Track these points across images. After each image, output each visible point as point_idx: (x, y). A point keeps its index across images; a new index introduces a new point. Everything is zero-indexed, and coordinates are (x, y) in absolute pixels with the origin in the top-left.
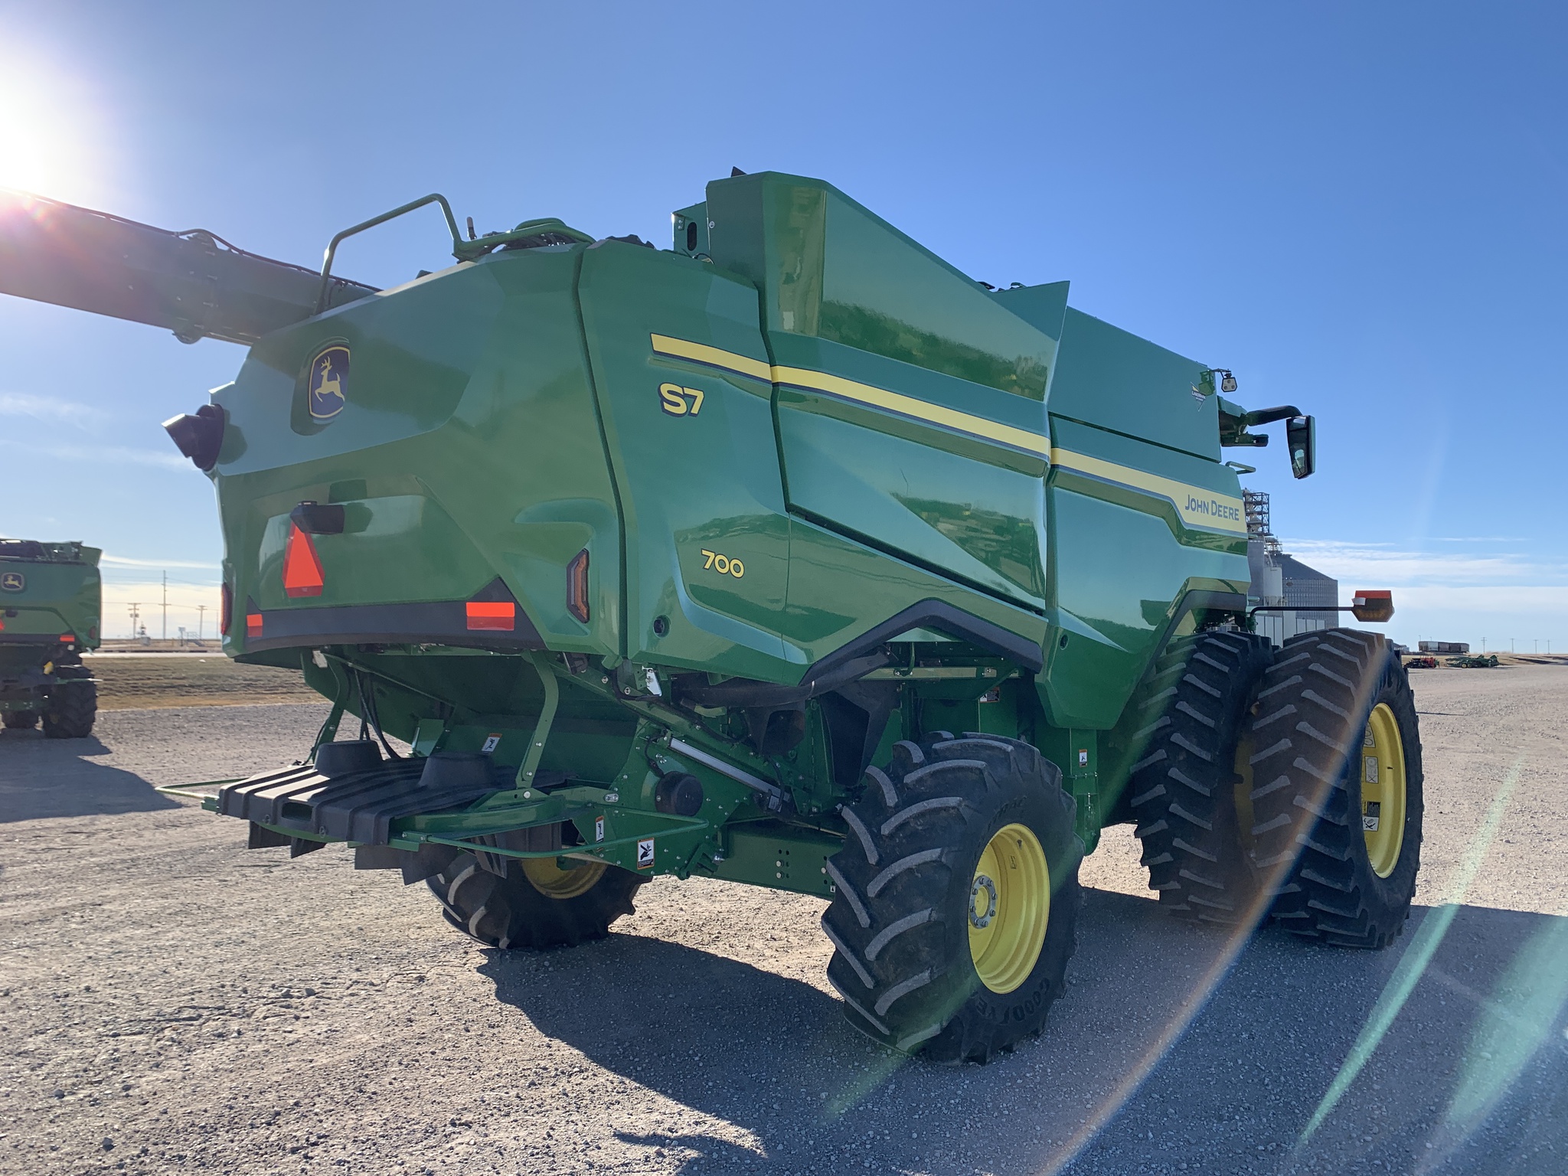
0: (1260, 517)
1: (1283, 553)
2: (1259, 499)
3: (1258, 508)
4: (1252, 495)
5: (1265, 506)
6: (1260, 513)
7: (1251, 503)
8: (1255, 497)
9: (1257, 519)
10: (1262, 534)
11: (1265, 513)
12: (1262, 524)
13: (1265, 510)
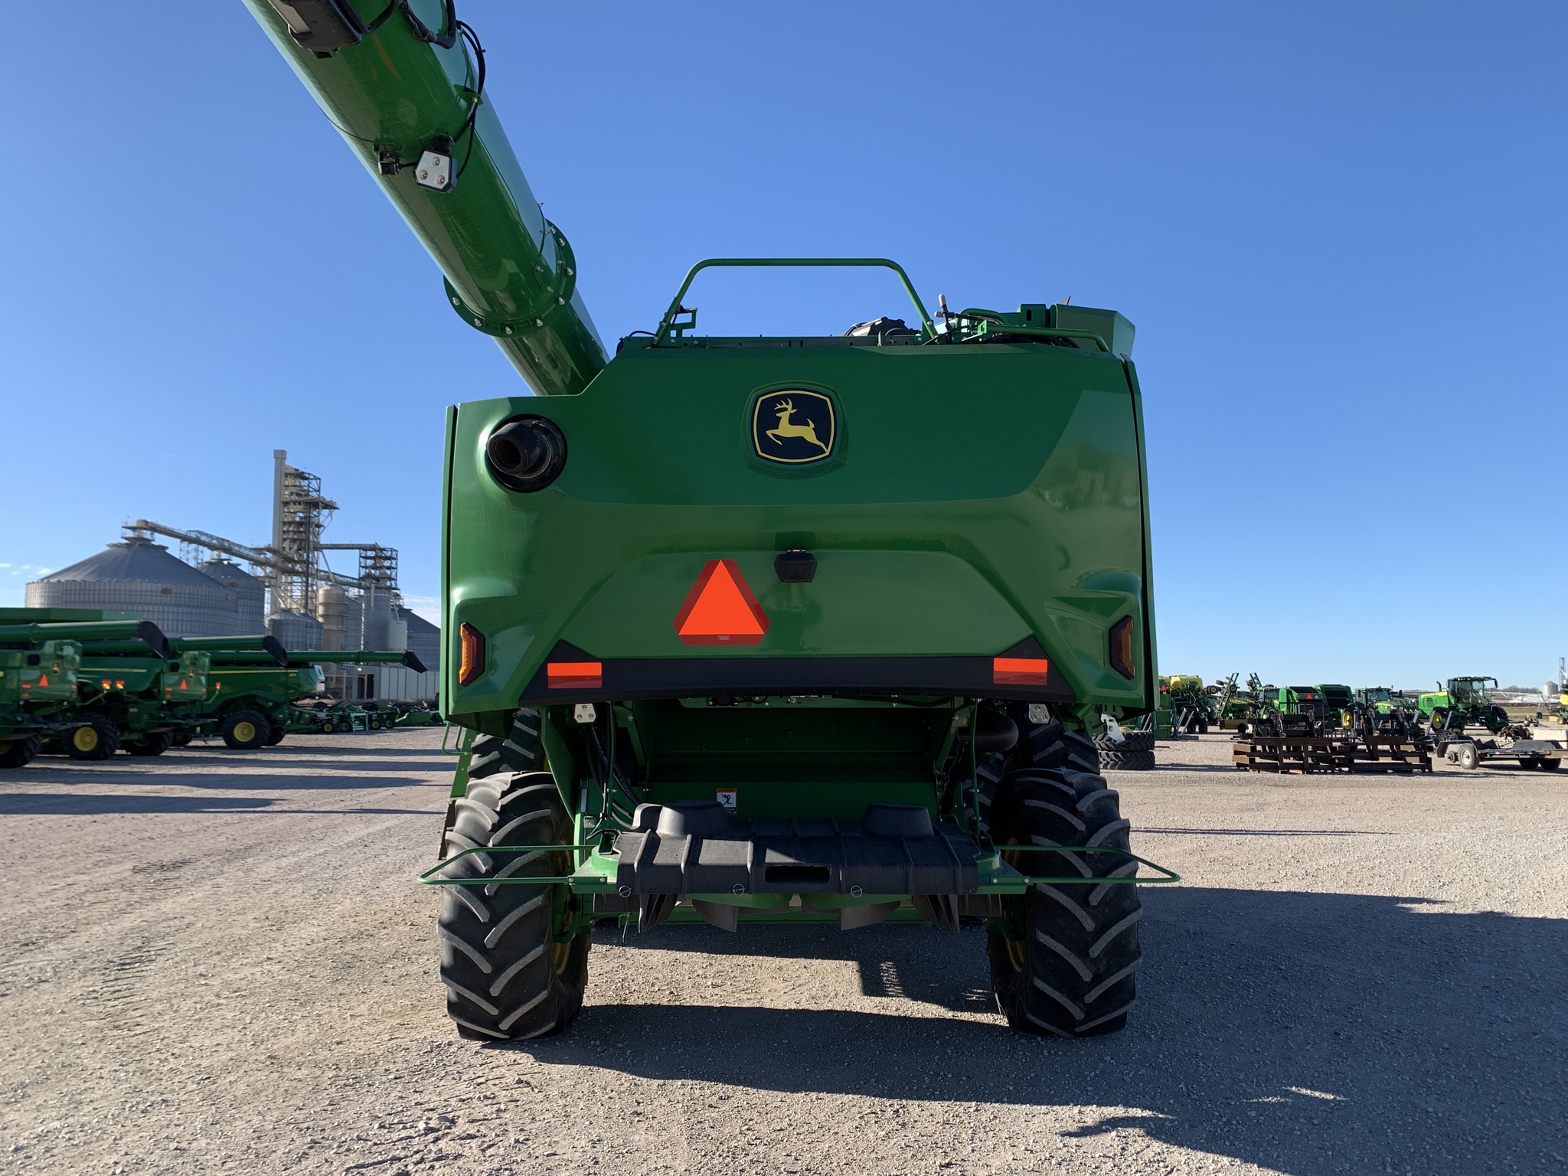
0: (388, 572)
1: (405, 607)
2: (388, 554)
3: (387, 563)
4: (382, 550)
5: (394, 562)
6: (389, 568)
7: (381, 557)
8: (385, 552)
9: (385, 573)
10: (390, 588)
11: (393, 568)
12: (390, 579)
13: (394, 566)
